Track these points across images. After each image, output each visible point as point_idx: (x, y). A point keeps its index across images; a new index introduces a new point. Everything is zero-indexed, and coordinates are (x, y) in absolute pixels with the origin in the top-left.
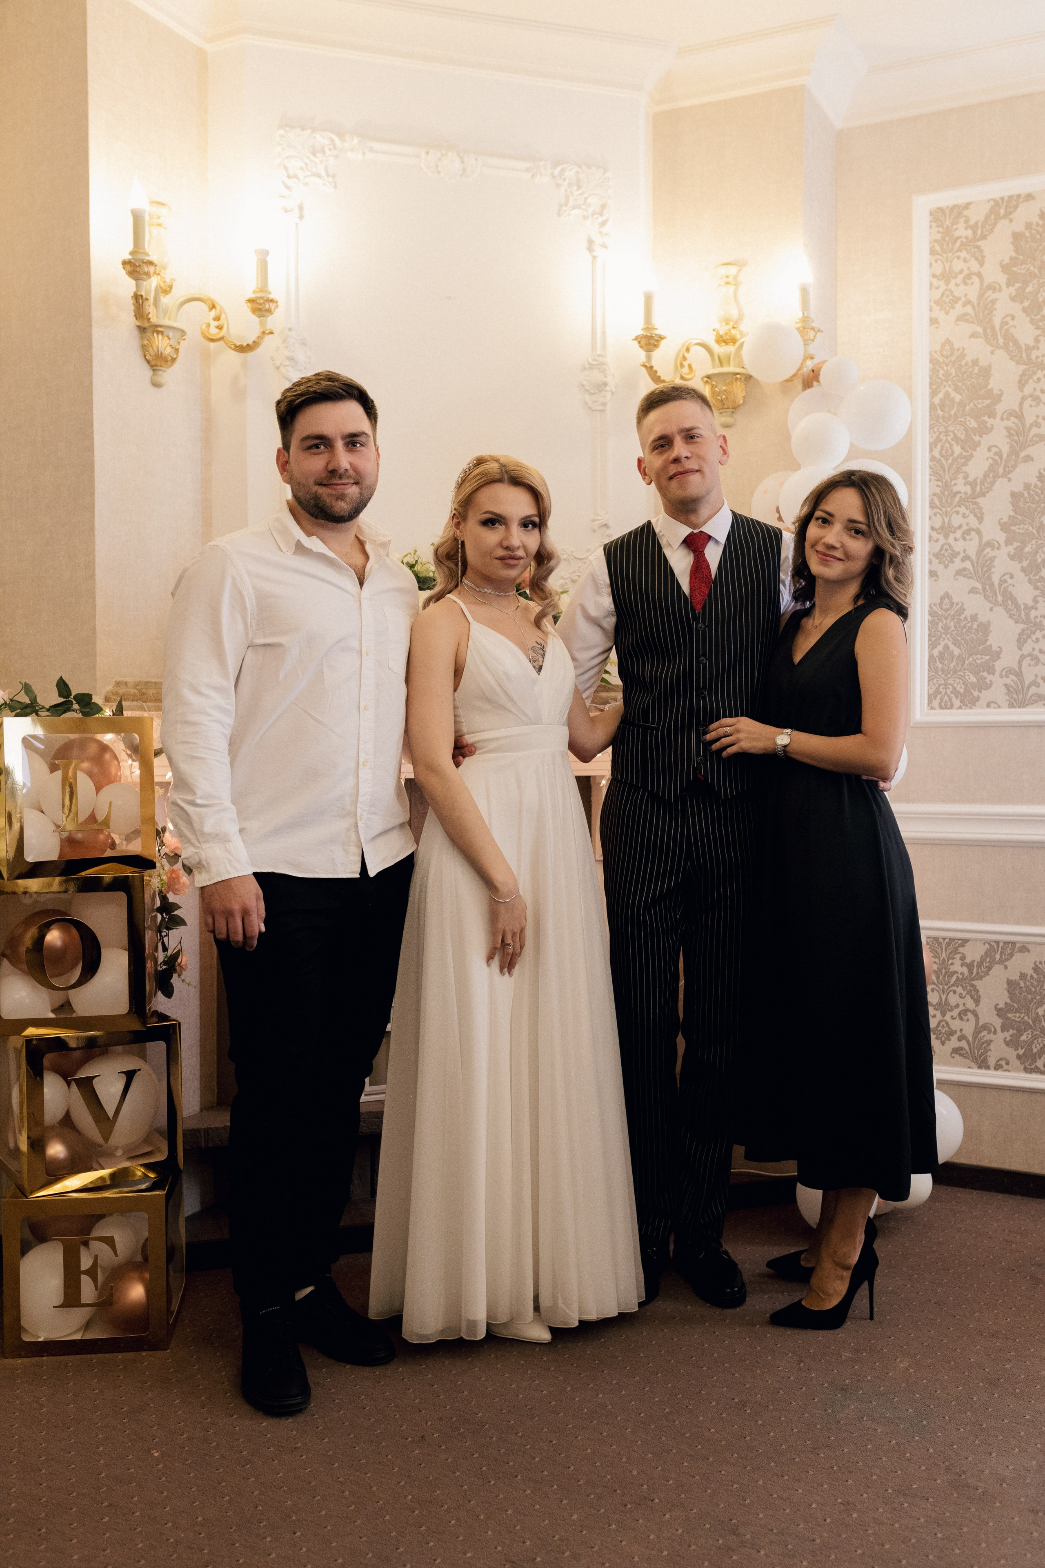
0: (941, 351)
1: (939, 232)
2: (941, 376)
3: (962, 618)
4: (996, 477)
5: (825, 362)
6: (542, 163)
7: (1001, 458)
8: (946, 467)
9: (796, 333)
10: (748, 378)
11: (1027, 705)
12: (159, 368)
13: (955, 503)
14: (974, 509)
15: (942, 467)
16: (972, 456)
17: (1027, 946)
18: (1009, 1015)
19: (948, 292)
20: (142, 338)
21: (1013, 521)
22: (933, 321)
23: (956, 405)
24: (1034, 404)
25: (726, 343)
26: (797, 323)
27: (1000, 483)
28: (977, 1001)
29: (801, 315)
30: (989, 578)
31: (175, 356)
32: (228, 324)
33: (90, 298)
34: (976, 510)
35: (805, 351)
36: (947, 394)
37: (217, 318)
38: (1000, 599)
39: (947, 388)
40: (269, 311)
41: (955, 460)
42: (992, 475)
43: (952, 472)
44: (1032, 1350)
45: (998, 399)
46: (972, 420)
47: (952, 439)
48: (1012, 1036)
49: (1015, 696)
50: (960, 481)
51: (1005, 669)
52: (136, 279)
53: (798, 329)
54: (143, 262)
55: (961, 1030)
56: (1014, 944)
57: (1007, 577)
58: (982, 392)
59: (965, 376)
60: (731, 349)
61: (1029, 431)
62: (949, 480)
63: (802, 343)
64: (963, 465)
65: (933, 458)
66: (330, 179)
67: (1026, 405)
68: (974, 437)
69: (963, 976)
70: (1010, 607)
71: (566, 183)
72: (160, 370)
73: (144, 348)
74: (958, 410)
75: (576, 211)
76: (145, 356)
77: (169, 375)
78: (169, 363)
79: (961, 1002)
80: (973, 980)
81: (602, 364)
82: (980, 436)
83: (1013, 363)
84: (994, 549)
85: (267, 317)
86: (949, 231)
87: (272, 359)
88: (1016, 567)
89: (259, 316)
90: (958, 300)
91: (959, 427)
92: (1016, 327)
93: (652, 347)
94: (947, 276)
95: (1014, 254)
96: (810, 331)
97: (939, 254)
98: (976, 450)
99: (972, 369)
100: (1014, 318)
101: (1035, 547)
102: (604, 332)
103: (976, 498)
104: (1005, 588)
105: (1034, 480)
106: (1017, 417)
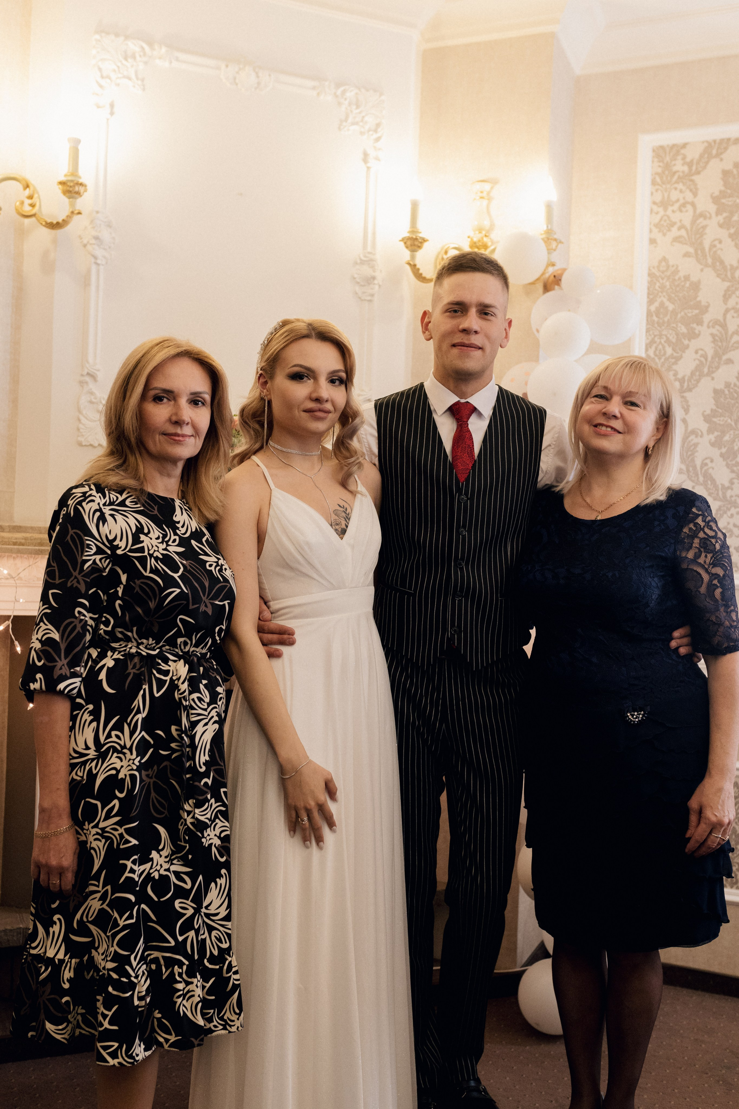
0: (658, 267)
1: (660, 166)
2: (657, 287)
4: (701, 375)
5: (564, 270)
6: (327, 83)
7: (706, 360)
9: (541, 243)
16: (681, 357)
19: (666, 218)
21: (714, 413)
22: (653, 241)
23: (669, 312)
24: (735, 315)
26: (541, 234)
27: (704, 381)
29: (545, 228)
30: (693, 460)
32: (40, 202)
34: (684, 403)
35: (548, 259)
36: (662, 304)
37: (30, 197)
38: (701, 479)
39: (662, 298)
40: (78, 193)
41: (667, 359)
42: (698, 373)
45: (705, 309)
46: (683, 327)
47: (665, 342)
53: (543, 239)
57: (707, 461)
58: (692, 303)
59: (678, 289)
61: (731, 338)
63: (544, 251)
64: (674, 364)
66: (140, 82)
67: (728, 316)
68: (683, 340)
71: (347, 102)
74: (671, 317)
75: (355, 127)
81: (372, 260)
82: (689, 340)
83: (718, 280)
84: (696, 437)
85: (76, 198)
86: (667, 167)
87: (80, 237)
88: (715, 453)
89: (69, 198)
90: (673, 224)
91: (671, 331)
92: (722, 250)
93: (416, 248)
94: (665, 204)
95: (723, 188)
96: (552, 241)
97: (658, 185)
98: (684, 352)
99: (683, 284)
100: (720, 242)
101: (732, 436)
102: (374, 234)
103: (684, 392)
104: (705, 471)
105: (733, 380)
106: (721, 326)
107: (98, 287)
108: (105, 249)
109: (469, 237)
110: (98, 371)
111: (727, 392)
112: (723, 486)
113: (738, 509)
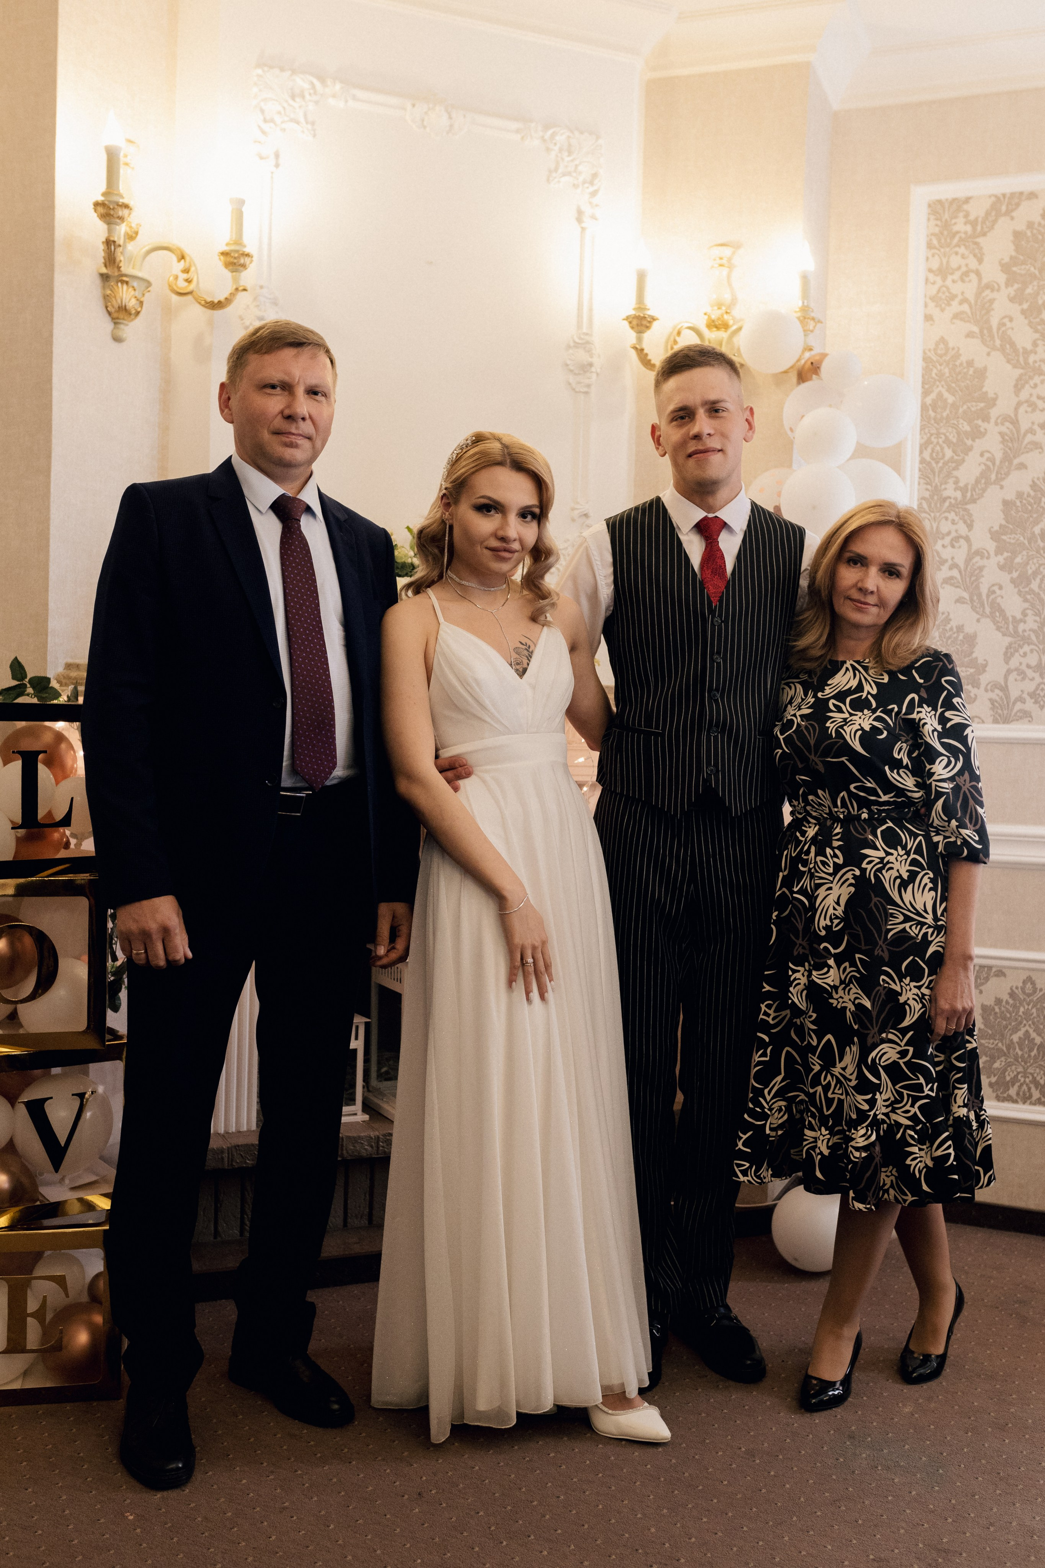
0: (935, 350)
1: (937, 225)
2: (934, 375)
3: (948, 627)
4: (988, 483)
5: (824, 354)
6: (532, 125)
7: (994, 464)
8: (937, 470)
9: (798, 323)
11: (1012, 721)
12: (121, 321)
13: (944, 509)
14: (963, 516)
15: (931, 470)
16: (963, 461)
17: (1004, 970)
19: (944, 289)
20: (104, 288)
21: (1003, 529)
22: (928, 318)
23: (949, 406)
24: (1029, 409)
25: (718, 328)
26: (796, 312)
27: (993, 490)
29: (800, 304)
30: (977, 587)
31: (139, 309)
32: (198, 278)
33: (53, 240)
34: (966, 517)
35: (804, 342)
36: (940, 395)
37: (186, 271)
38: (988, 610)
39: (940, 388)
40: (244, 266)
41: (945, 464)
42: (984, 481)
43: (941, 476)
44: (1034, 1393)
45: (992, 402)
46: (965, 423)
47: (944, 442)
49: (1000, 711)
50: (951, 486)
51: (990, 683)
52: (109, 223)
53: (798, 318)
54: (118, 205)
56: (990, 968)
57: (996, 588)
58: (976, 395)
59: (959, 377)
60: (722, 334)
61: (1022, 438)
62: (939, 484)
63: (799, 332)
64: (954, 469)
65: (922, 461)
66: (309, 126)
67: (1022, 410)
68: (965, 439)
70: (996, 619)
71: (557, 148)
72: (122, 323)
73: (106, 298)
74: (951, 412)
75: (566, 178)
76: (106, 307)
77: (132, 329)
78: (133, 317)
81: (588, 342)
82: (973, 440)
83: (1009, 367)
84: (982, 558)
85: (240, 272)
86: (946, 225)
87: (241, 318)
88: (1004, 578)
89: (232, 271)
90: (953, 297)
91: (950, 429)
92: (1013, 329)
93: (643, 328)
94: (943, 272)
95: (1014, 254)
96: (809, 321)
97: (935, 248)
98: (966, 454)
99: (965, 370)
100: (1010, 320)
101: (1024, 558)
102: (591, 310)
103: (966, 504)
104: (993, 600)
105: (1027, 489)
106: (1012, 423)
109: (705, 314)
111: (1018, 504)
112: (1014, 617)
113: (1032, 647)
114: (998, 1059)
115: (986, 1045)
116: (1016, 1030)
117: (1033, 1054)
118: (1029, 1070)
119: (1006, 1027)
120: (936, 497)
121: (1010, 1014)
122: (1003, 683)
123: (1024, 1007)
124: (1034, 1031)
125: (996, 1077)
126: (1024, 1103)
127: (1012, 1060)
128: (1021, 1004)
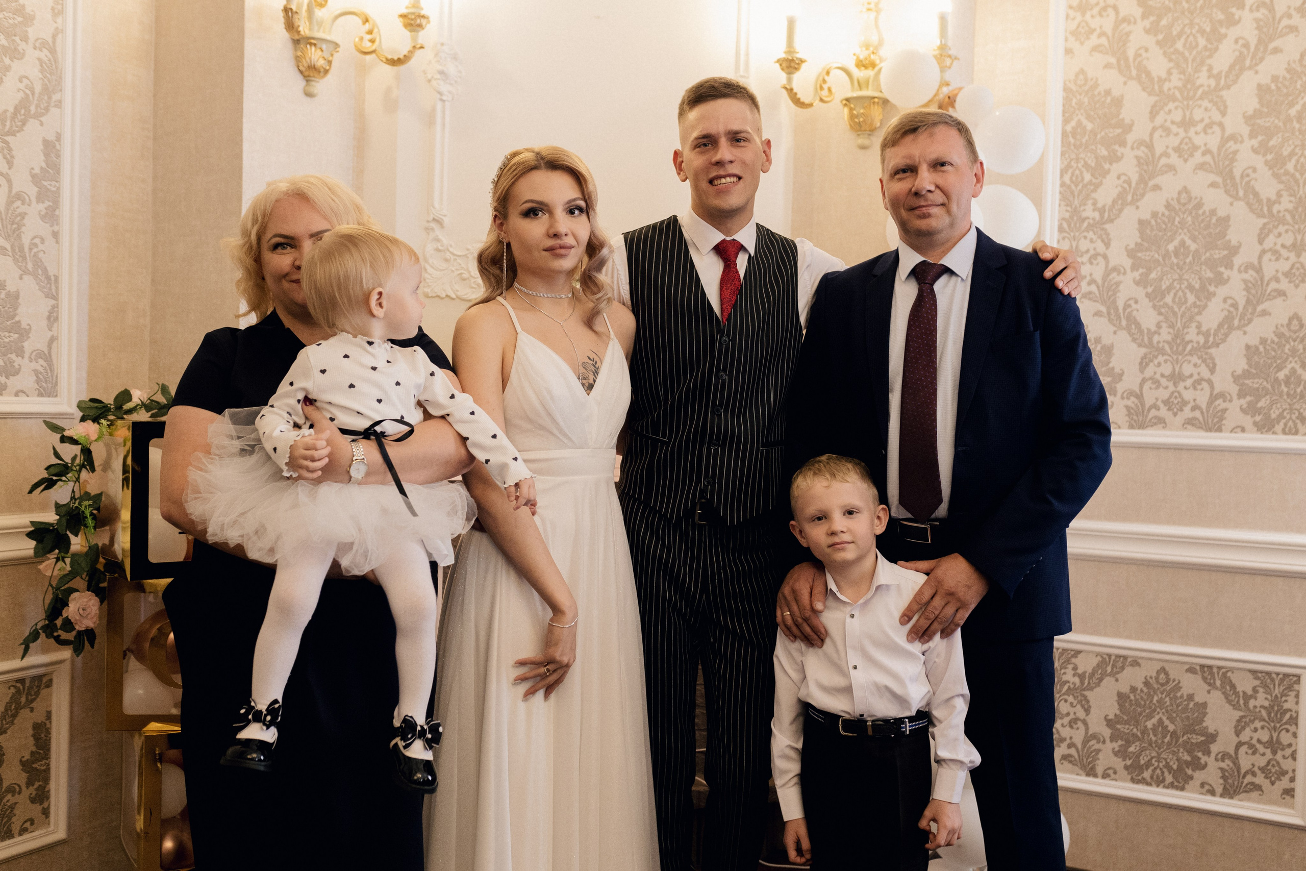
0: (1074, 80)
2: (1073, 104)
4: (1125, 204)
5: (961, 89)
7: (1130, 186)
9: (934, 60)
10: (885, 102)
11: (1146, 427)
12: (312, 79)
13: (1083, 228)
14: (1101, 235)
15: (1072, 193)
16: (1101, 183)
17: (1139, 660)
18: (1118, 726)
19: (1084, 24)
20: (296, 50)
21: (1139, 247)
22: (1068, 52)
23: (1087, 133)
24: (1164, 134)
25: (866, 67)
26: (934, 50)
27: (1129, 211)
28: (1087, 711)
29: (938, 43)
30: (1114, 302)
31: (328, 68)
32: (380, 38)
33: (243, 10)
34: (1104, 236)
35: (942, 78)
36: (1079, 123)
37: (370, 32)
38: (1124, 323)
39: (1079, 117)
40: (420, 26)
41: (1085, 186)
42: (1120, 202)
43: (1081, 198)
45: (1129, 128)
46: (1103, 149)
47: (1083, 166)
48: (1120, 746)
49: (1136, 418)
50: (1089, 207)
51: (1126, 391)
53: (935, 57)
55: (1071, 738)
56: (1125, 658)
57: (1131, 302)
58: (1113, 122)
59: (1097, 106)
60: (870, 73)
61: (1158, 161)
62: (1078, 205)
63: (937, 69)
64: (1092, 191)
65: (1063, 185)
67: (1157, 135)
68: (1103, 164)
69: (1075, 685)
70: (1133, 331)
72: (314, 81)
73: (298, 59)
74: (1090, 138)
76: (298, 67)
77: (321, 86)
78: (322, 74)
79: (1072, 710)
80: (1084, 690)
82: (1111, 164)
83: (1144, 94)
84: (1119, 274)
85: (418, 31)
87: (425, 72)
88: (1139, 293)
89: (411, 31)
90: (1092, 31)
91: (1090, 155)
92: (1149, 59)
93: (793, 70)
94: (1082, 8)
96: (946, 58)
98: (1104, 177)
99: (1103, 99)
100: (1147, 50)
101: (1159, 274)
102: (747, 55)
103: (1104, 223)
104: (1129, 313)
105: (1161, 209)
106: (1147, 147)
107: (444, 125)
108: (451, 84)
110: (445, 216)
111: (1153, 222)
112: (1149, 330)
113: (1166, 357)
114: (1133, 743)
115: (1122, 730)
116: (1149, 717)
117: (1166, 740)
118: (1163, 755)
119: (1140, 714)
120: (1075, 218)
121: (1145, 701)
122: (1138, 391)
123: (1158, 695)
124: (1167, 718)
125: (1131, 761)
126: (1158, 786)
127: (1146, 745)
128: (1155, 693)
